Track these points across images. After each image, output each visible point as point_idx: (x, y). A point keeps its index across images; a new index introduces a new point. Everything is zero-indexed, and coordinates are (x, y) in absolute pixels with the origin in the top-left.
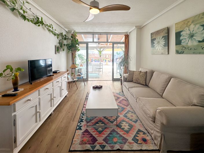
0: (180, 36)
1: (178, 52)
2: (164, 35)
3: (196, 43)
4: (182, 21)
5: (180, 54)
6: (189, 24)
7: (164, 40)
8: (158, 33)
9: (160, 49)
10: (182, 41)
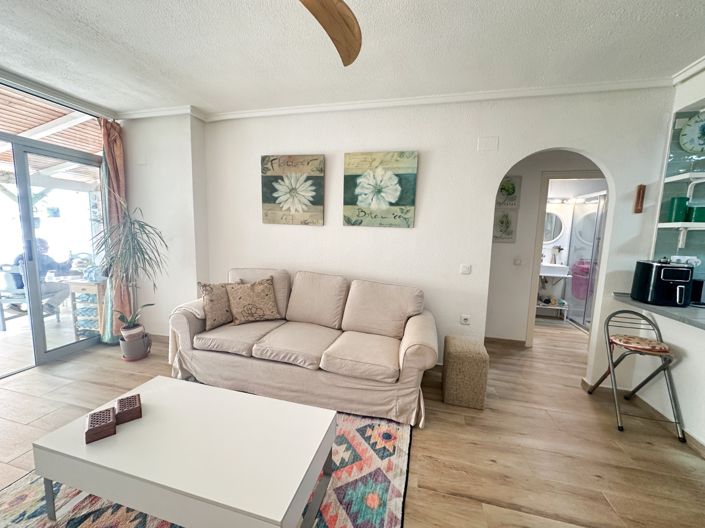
0: (355, 185)
1: (348, 221)
2: (313, 174)
3: (385, 206)
4: (363, 154)
5: (353, 224)
6: (375, 164)
7: (314, 188)
9: (296, 210)
10: (360, 198)
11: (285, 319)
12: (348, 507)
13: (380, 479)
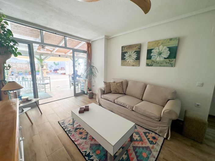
0: (151, 53)
1: (148, 65)
2: (137, 50)
3: (162, 59)
4: (154, 41)
5: (150, 66)
6: (159, 44)
7: (137, 55)
8: (130, 47)
9: (131, 62)
10: (152, 57)
11: (125, 94)
12: (136, 153)
13: (148, 150)
